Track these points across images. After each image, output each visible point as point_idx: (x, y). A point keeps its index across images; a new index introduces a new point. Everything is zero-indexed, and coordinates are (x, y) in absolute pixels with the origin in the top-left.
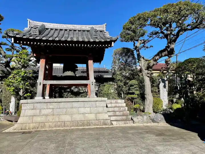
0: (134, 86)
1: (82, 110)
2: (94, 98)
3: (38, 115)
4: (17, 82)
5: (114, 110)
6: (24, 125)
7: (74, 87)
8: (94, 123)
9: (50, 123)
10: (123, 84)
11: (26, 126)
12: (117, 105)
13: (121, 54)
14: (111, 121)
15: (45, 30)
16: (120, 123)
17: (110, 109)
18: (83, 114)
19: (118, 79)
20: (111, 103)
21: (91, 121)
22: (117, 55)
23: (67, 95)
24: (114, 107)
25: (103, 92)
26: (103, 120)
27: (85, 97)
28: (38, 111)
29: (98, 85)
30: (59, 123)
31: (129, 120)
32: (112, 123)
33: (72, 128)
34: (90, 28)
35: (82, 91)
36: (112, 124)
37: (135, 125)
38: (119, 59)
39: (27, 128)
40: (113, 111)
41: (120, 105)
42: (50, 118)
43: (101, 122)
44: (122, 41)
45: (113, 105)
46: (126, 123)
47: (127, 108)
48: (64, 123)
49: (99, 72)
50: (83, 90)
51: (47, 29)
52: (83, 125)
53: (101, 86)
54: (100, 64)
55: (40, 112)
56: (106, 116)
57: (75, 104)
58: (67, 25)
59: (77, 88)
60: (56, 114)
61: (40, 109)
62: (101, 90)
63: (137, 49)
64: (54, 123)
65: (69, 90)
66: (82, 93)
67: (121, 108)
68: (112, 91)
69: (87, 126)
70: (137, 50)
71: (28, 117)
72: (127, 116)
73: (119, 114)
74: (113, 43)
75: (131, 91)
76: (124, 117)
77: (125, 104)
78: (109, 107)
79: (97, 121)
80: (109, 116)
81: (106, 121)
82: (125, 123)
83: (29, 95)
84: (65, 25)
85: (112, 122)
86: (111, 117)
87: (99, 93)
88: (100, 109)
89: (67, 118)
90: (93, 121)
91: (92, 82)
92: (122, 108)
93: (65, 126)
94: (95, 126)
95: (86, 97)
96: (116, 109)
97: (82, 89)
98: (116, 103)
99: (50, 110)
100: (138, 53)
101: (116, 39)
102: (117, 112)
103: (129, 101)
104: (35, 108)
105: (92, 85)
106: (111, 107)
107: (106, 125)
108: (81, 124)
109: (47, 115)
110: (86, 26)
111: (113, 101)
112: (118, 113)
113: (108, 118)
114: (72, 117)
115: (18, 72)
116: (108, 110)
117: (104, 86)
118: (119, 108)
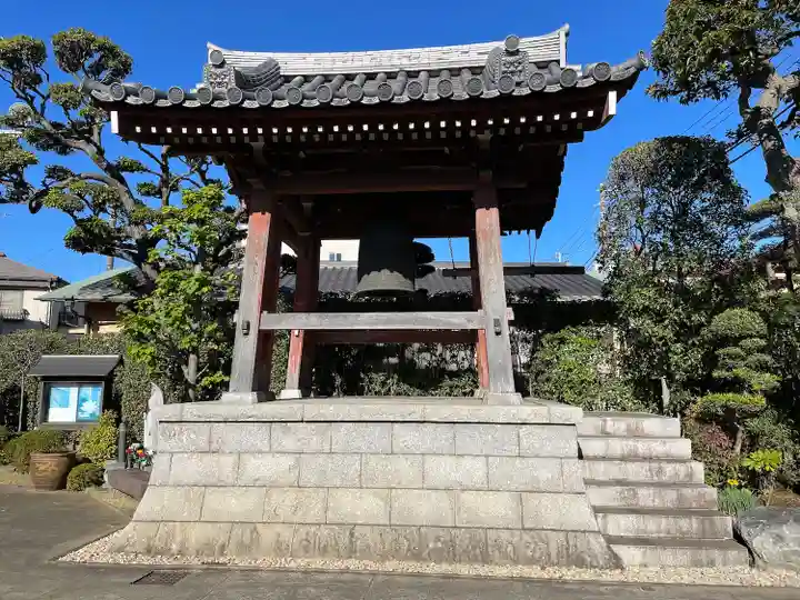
0: (747, 343)
1: (443, 469)
2: (508, 404)
3: (230, 481)
4: (170, 320)
5: (621, 477)
6: (163, 529)
7: (416, 346)
8: (510, 548)
9: (279, 528)
10: (669, 334)
11: (170, 535)
12: (642, 447)
13: (652, 176)
14: (611, 540)
15: (279, 82)
16: (668, 556)
17: (602, 471)
18: (447, 489)
19: (640, 302)
20: (606, 435)
21: (490, 532)
22: (631, 182)
23: (384, 384)
24: (623, 459)
25: (555, 372)
26: (562, 535)
27: (465, 394)
28: (228, 461)
29: (530, 336)
30: (324, 531)
31: (722, 546)
32: (616, 556)
33: (390, 566)
34: (486, 57)
35: (453, 367)
36: (616, 563)
37: (762, 578)
38: (643, 203)
39: (174, 546)
40: (619, 483)
41: (658, 448)
42: (284, 502)
43: (553, 546)
44: (664, 93)
45: (618, 447)
46: (705, 561)
47: (699, 468)
48: (352, 535)
49: (533, 270)
50: (457, 362)
51: (288, 79)
52: (450, 552)
53: (544, 341)
54: (538, 236)
55: (238, 466)
56: (578, 513)
57: (406, 436)
58: (375, 54)
59: (427, 350)
60: (313, 480)
61: (239, 453)
62: (548, 364)
63: (765, 121)
64: (303, 530)
65: (393, 360)
66: (453, 375)
67: (663, 465)
68: (605, 368)
69: (473, 560)
70: (764, 131)
71: (180, 491)
72: (704, 513)
73: (657, 503)
74: (612, 96)
75: (725, 374)
76: (690, 525)
77: (688, 442)
78: (595, 458)
79: (526, 537)
80: (597, 510)
81: (581, 542)
82: (697, 563)
83: (219, 380)
84: (369, 53)
85: (615, 548)
86: (611, 517)
87: (537, 375)
88: (545, 473)
89: (363, 507)
90: (505, 535)
91: (497, 323)
92: (669, 469)
93: (351, 552)
94: (516, 562)
95: (472, 393)
96: (635, 471)
97: (454, 356)
98: (635, 434)
99: (288, 461)
100: (769, 144)
101: (633, 70)
102: (642, 492)
103: (715, 428)
104: (214, 446)
105: (498, 334)
106: (604, 458)
107: (580, 562)
108: (440, 545)
109: (269, 486)
110: (466, 47)
111: (617, 424)
112: (646, 497)
113: (594, 523)
114: (389, 502)
115: (174, 277)
116: (588, 476)
117: (562, 341)
118: (655, 465)
